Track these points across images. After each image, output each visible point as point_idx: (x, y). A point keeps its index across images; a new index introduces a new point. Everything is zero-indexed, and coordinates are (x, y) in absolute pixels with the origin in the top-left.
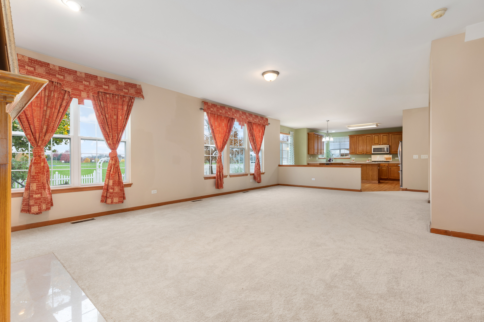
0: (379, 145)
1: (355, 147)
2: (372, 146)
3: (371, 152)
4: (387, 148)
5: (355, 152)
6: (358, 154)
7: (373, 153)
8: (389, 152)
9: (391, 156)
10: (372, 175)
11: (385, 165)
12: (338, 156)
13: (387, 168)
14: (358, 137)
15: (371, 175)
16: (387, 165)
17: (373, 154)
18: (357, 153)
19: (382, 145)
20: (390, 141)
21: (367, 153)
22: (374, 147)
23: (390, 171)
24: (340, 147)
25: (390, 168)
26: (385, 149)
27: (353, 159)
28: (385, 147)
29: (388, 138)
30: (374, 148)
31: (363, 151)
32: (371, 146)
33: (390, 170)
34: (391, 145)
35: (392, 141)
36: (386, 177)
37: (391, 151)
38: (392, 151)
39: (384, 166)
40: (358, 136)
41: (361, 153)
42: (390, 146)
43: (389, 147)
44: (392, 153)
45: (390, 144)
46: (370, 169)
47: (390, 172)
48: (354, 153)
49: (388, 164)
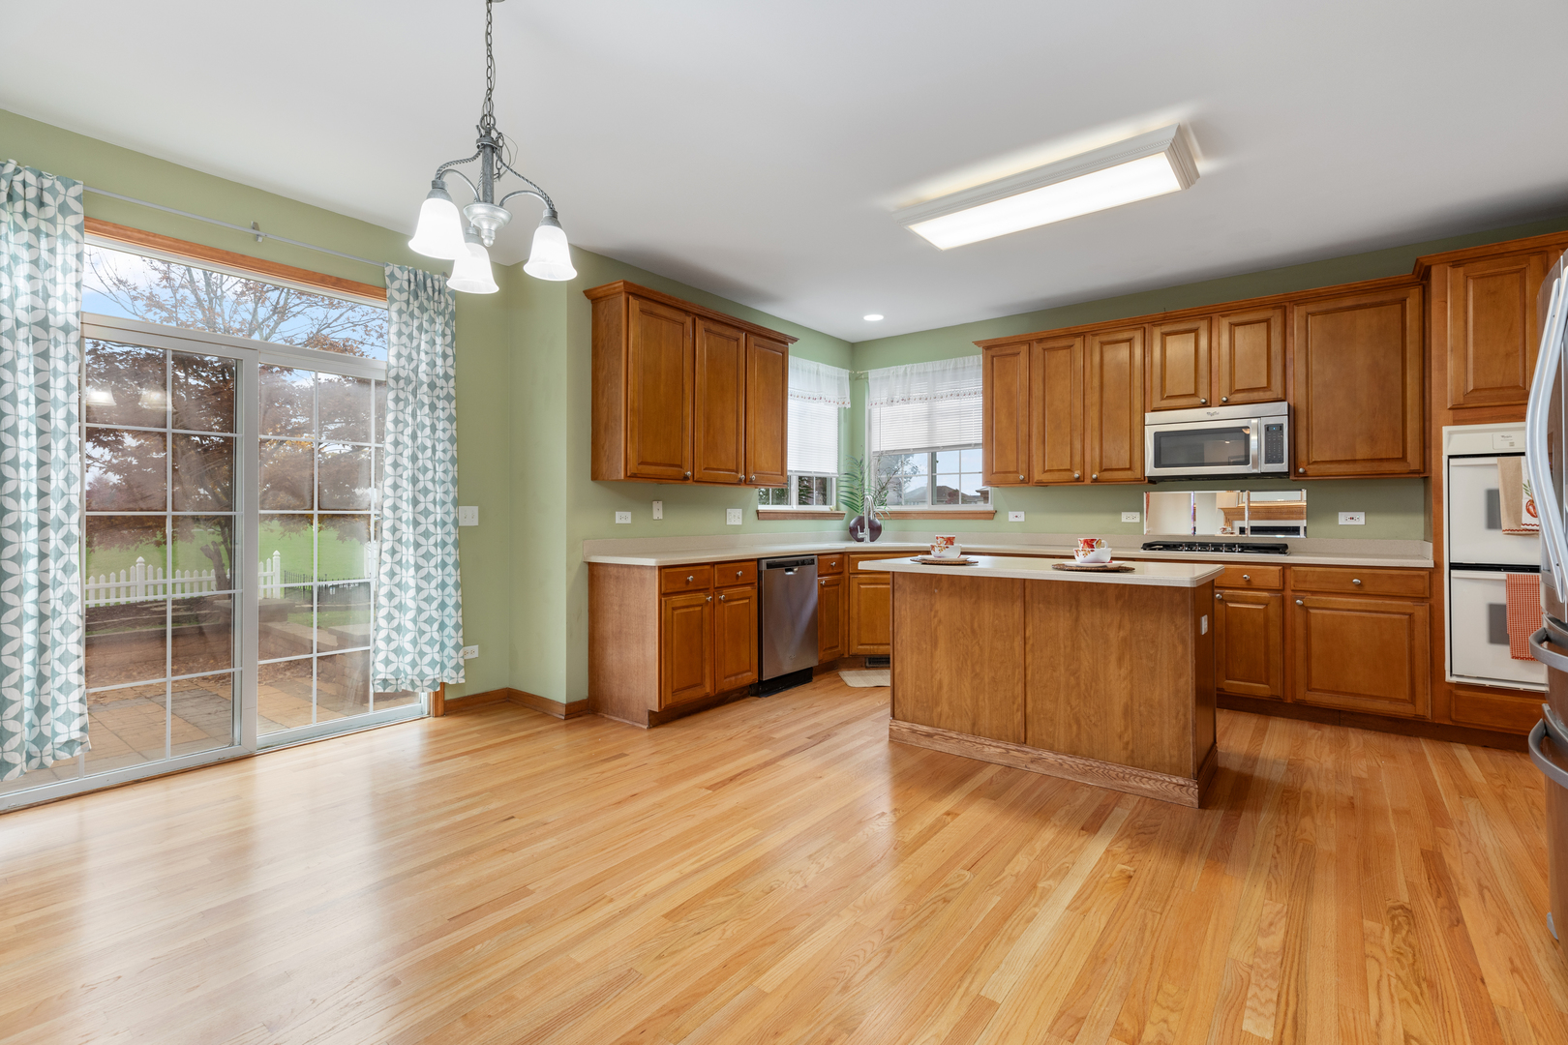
0: (1205, 405)
1: (1024, 429)
2: (1149, 417)
3: (1137, 465)
4: (1272, 432)
5: (1023, 466)
6: (1041, 484)
7: (1151, 470)
8: (1283, 467)
9: (1297, 498)
10: (1127, 712)
11: (1257, 582)
12: (920, 500)
13: (1274, 610)
14: (1037, 349)
15: (1118, 709)
16: (1276, 583)
17: (1153, 480)
18: (1037, 476)
19: (1226, 404)
20: (1297, 368)
21: (1107, 475)
22: (1158, 422)
23: (1300, 631)
24: (931, 432)
25: (1305, 608)
26: (1254, 438)
27: (1016, 517)
28: (1256, 420)
29: (1276, 347)
30: (1158, 436)
31: (1077, 458)
32: (1137, 419)
33: (1300, 620)
34: (1302, 406)
35: (1315, 366)
36: (1261, 689)
37: (1302, 456)
38: (1315, 457)
39: (1249, 586)
40: (1040, 340)
41: (1065, 476)
42: (1292, 413)
43: (1285, 421)
44: (1313, 470)
45: (1296, 392)
46: (1115, 636)
47: (1300, 646)
48: (1011, 477)
49: (1285, 566)
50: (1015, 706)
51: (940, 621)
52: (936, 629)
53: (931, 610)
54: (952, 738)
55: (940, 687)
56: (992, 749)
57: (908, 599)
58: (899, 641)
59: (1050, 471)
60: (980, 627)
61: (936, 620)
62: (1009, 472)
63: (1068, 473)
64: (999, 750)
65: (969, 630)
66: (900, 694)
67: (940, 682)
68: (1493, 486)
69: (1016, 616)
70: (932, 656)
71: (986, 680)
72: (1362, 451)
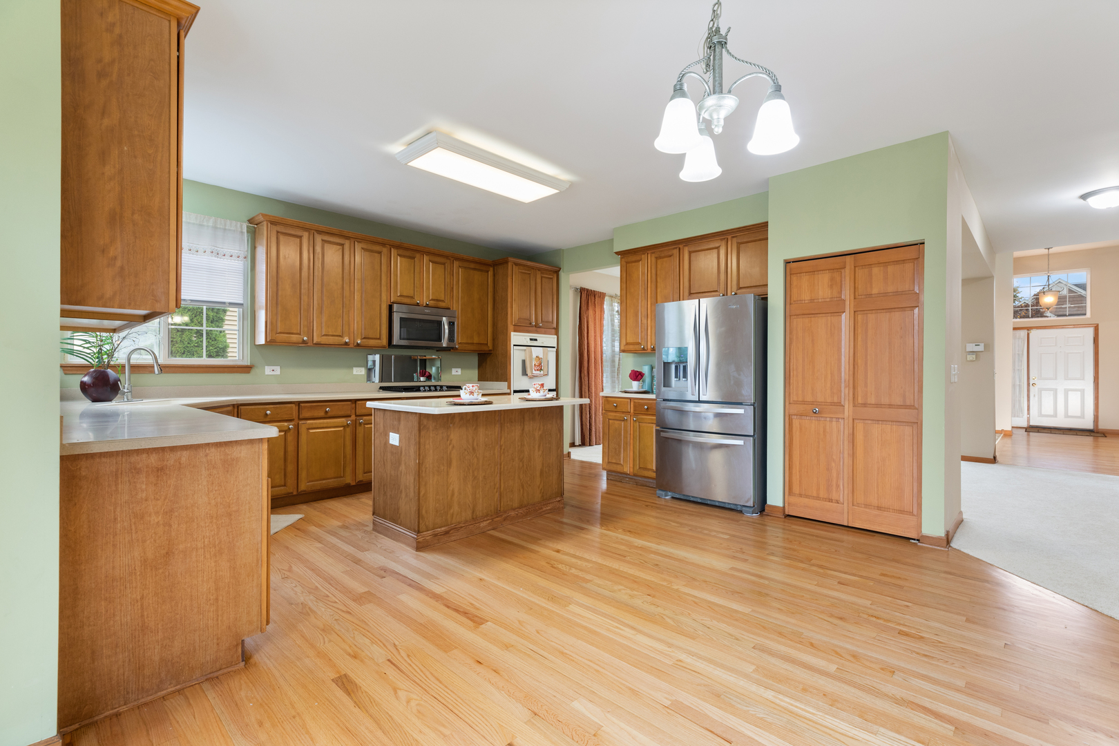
0: (419, 305)
2: (394, 307)
3: (384, 336)
7: (397, 341)
8: (454, 345)
19: (429, 307)
21: (366, 342)
22: (399, 310)
27: (273, 371)
28: (444, 317)
30: (401, 320)
31: (347, 328)
32: (384, 306)
35: (461, 295)
41: (337, 340)
42: (456, 316)
43: (455, 321)
48: (295, 338)
50: (495, 490)
51: (453, 447)
52: (451, 453)
53: (448, 440)
54: (462, 527)
55: (453, 495)
56: (485, 523)
57: (431, 435)
58: (424, 470)
59: (326, 335)
60: (477, 445)
61: (451, 446)
62: (292, 334)
63: (340, 338)
64: (488, 522)
65: (471, 449)
66: (424, 512)
67: (453, 491)
68: (524, 359)
69: (496, 433)
70: (448, 474)
71: (481, 479)
72: (476, 340)
